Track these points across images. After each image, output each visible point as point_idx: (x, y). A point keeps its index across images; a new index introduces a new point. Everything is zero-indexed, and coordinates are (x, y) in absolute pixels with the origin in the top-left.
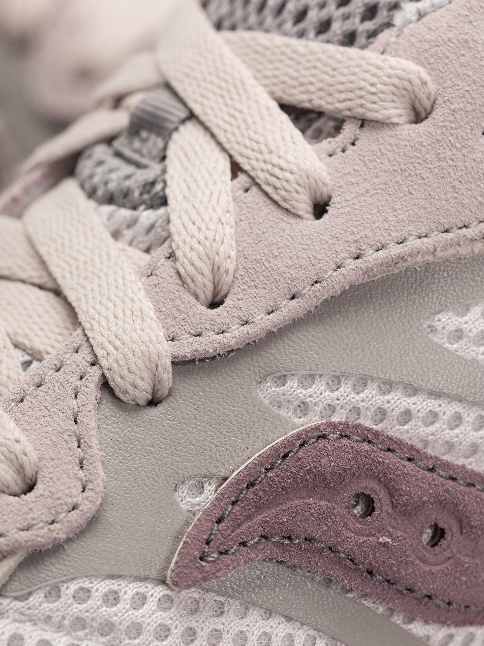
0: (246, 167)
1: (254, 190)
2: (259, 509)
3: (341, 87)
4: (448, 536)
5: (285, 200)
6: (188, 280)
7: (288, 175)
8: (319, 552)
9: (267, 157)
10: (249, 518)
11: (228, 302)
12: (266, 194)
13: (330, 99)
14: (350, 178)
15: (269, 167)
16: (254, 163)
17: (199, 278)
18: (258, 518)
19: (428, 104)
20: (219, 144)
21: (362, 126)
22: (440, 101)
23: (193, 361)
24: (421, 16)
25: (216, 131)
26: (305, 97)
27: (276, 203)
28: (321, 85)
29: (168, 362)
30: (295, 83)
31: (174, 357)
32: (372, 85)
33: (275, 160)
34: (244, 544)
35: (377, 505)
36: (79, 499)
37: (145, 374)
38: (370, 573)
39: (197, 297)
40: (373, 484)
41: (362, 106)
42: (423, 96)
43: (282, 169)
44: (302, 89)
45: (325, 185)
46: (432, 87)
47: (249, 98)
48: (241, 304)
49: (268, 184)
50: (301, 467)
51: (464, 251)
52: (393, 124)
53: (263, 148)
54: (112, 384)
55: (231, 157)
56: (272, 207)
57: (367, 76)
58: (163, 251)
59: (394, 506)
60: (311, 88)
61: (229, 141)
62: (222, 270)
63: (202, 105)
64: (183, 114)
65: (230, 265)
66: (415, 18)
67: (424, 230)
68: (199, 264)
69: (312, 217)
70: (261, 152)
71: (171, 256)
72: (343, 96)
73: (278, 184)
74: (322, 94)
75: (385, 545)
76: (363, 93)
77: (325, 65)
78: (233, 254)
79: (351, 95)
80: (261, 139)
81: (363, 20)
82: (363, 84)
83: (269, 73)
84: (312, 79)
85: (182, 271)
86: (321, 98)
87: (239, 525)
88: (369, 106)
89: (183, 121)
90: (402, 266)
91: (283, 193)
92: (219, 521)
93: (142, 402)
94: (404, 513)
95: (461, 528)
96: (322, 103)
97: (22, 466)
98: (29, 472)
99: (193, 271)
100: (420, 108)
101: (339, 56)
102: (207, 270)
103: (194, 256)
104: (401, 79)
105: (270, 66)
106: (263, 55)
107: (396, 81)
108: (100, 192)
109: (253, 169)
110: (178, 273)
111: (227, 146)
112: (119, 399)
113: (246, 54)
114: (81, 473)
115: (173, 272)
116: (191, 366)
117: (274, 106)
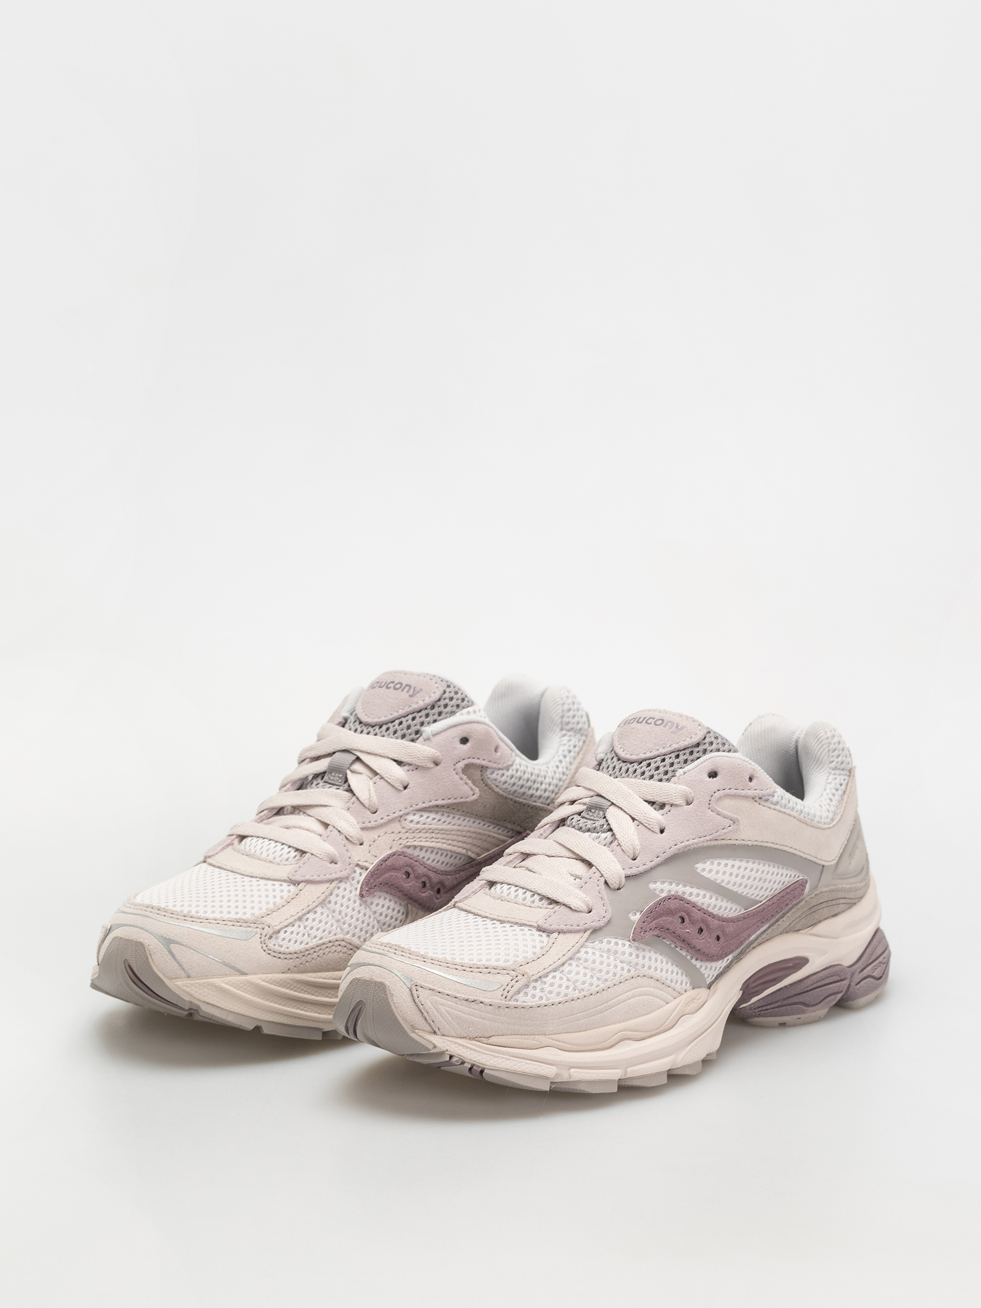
0: (637, 819)
1: (641, 825)
2: (654, 920)
3: (664, 794)
4: (704, 931)
5: (652, 828)
6: (626, 852)
7: (653, 820)
8: (670, 933)
9: (644, 815)
10: (652, 922)
11: (638, 859)
12: (646, 827)
13: (660, 798)
14: (670, 822)
15: (646, 818)
16: (640, 817)
17: (630, 851)
18: (654, 922)
19: (692, 800)
20: (625, 811)
21: (671, 806)
22: (695, 799)
23: (630, 876)
24: (685, 773)
25: (623, 808)
26: (651, 798)
27: (649, 829)
28: (657, 794)
29: (624, 876)
30: (648, 794)
31: (625, 875)
32: (675, 793)
33: (648, 816)
34: (651, 929)
35: (685, 920)
36: (605, 915)
37: (618, 879)
38: (684, 941)
39: (629, 856)
40: (684, 914)
41: (672, 800)
42: (690, 797)
43: (651, 819)
44: (651, 795)
45: (664, 824)
46: (693, 794)
47: (633, 798)
48: (643, 859)
49: (646, 823)
50: (665, 907)
51: (705, 844)
52: (681, 805)
53: (643, 813)
54: (608, 882)
55: (631, 816)
56: (648, 830)
57: (672, 791)
58: (615, 843)
59: (690, 920)
60: (653, 795)
61: (629, 811)
62: (636, 849)
63: (617, 801)
64: (610, 803)
65: (638, 847)
66: (683, 774)
67: (694, 837)
68: (630, 847)
69: (659, 833)
70: (642, 814)
71: (619, 845)
72: (665, 797)
73: (650, 823)
74: (657, 796)
75: (688, 932)
76: (672, 796)
77: (658, 788)
78: (639, 844)
79: (668, 797)
80: (641, 810)
81: (664, 775)
82: (672, 793)
83: (637, 791)
84: (653, 792)
85: (624, 849)
86: (657, 798)
87: (649, 924)
88: (674, 800)
89: (611, 805)
90: (688, 848)
91: (651, 826)
92: (644, 922)
93: (616, 888)
94: (692, 923)
95: (707, 929)
96: (658, 799)
97: (588, 905)
98: (590, 907)
99: (628, 849)
100: (689, 801)
101: (661, 785)
102: (632, 849)
103: (628, 844)
104: (684, 792)
105: (637, 788)
106: (635, 785)
107: (682, 792)
108: (583, 829)
109: (640, 819)
110: (622, 850)
111: (628, 812)
112: (609, 887)
113: (628, 785)
114: (604, 908)
115: (621, 850)
116: (629, 878)
117: (642, 800)
